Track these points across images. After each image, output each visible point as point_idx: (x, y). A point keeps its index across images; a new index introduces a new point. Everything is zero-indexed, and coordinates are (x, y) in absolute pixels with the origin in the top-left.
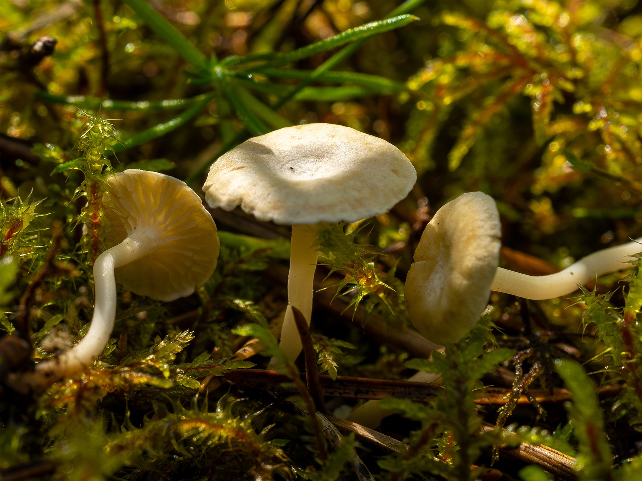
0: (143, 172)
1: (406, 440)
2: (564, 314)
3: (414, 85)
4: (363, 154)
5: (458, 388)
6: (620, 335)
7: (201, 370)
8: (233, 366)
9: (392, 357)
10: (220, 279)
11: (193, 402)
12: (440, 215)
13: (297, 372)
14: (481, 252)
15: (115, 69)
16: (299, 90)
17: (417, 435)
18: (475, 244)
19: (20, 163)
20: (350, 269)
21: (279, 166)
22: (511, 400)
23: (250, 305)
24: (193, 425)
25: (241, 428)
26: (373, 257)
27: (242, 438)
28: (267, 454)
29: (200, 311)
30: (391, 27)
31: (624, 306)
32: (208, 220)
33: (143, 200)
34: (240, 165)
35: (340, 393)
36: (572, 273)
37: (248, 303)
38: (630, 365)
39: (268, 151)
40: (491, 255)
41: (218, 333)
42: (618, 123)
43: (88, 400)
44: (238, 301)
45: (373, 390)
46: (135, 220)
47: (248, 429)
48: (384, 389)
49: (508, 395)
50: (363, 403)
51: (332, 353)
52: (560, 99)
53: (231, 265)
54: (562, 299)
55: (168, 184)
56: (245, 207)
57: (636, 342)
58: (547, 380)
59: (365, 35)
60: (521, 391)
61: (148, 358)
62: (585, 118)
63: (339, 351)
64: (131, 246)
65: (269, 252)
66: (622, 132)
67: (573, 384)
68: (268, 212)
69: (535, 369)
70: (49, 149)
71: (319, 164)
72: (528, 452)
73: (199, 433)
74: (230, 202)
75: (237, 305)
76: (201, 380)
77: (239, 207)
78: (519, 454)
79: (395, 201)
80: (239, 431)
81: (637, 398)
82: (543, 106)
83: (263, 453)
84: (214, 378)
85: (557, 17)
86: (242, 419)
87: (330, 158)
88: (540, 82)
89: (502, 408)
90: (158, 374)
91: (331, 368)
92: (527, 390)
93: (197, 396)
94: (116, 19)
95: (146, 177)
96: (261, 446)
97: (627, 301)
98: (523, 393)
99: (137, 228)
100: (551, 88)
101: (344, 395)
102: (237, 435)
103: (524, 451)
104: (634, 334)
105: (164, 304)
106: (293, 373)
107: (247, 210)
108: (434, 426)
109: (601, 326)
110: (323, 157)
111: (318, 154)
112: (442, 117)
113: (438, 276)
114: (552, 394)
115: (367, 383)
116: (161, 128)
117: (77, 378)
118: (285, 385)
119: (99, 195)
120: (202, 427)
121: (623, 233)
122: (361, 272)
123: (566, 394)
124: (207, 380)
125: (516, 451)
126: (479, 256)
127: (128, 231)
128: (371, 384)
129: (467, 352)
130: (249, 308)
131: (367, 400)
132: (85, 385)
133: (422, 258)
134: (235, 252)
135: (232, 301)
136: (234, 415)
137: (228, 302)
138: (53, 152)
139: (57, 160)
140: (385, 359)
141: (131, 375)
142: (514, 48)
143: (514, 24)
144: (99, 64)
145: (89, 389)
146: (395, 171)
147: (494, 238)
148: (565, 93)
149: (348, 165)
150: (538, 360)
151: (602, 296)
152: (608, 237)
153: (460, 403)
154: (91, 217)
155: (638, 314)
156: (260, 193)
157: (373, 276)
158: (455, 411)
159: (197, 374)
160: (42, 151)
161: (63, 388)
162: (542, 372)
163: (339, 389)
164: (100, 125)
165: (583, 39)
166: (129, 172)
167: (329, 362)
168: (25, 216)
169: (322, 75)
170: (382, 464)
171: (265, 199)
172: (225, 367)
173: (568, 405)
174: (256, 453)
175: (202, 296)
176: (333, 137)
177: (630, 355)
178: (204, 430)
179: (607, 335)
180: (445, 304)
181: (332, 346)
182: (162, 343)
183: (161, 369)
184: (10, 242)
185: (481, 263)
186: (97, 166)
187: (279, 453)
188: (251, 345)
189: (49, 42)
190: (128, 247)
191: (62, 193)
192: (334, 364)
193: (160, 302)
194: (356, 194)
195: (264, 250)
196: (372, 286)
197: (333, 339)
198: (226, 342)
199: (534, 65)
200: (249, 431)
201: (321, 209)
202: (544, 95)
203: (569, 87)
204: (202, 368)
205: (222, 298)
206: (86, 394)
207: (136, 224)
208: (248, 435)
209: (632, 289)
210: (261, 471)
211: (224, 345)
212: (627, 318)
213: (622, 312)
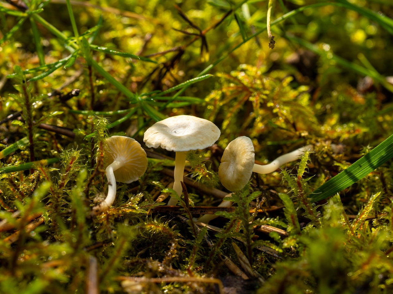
0: (119, 136)
2: (268, 180)
3: (207, 99)
4: (201, 125)
5: (243, 206)
6: (296, 184)
7: (146, 207)
8: (158, 205)
9: (208, 199)
10: (146, 175)
11: (146, 219)
12: (230, 145)
13: (185, 204)
14: (248, 157)
15: (96, 100)
16: (167, 104)
17: (228, 225)
18: (246, 154)
19: (63, 137)
20: (197, 167)
21: (170, 131)
22: (256, 211)
23: (158, 183)
24: (150, 226)
25: (164, 226)
26: (205, 162)
27: (165, 230)
28: (175, 235)
29: (139, 187)
30: (203, 79)
31: (297, 174)
32: (143, 152)
33: (119, 147)
34: (156, 132)
35: (195, 213)
36: (275, 164)
37: (157, 182)
38: (301, 194)
39: (166, 126)
40: (252, 158)
41: (148, 194)
42: (283, 109)
43: (111, 219)
44: (154, 182)
45: (207, 211)
46: (116, 154)
47: (167, 227)
48: (210, 210)
49: (255, 209)
50: (202, 216)
51: (191, 198)
52: (262, 101)
53: (150, 169)
54: (266, 175)
55: (128, 140)
56: (162, 146)
57: (302, 186)
58: (268, 203)
59: (193, 82)
60: (259, 207)
61: (129, 204)
62: (271, 109)
63: (193, 198)
64: (117, 163)
65: (162, 164)
66: (284, 112)
67: (286, 201)
68: (171, 148)
69: (263, 199)
70: (80, 130)
71: (185, 130)
72: (264, 229)
73: (151, 229)
74: (156, 145)
75: (154, 183)
76: (147, 210)
77: (160, 146)
78: (261, 230)
80: (164, 228)
81: (304, 206)
82: (257, 104)
83: (174, 235)
84: (152, 209)
85: (256, 73)
86: (164, 224)
87: (188, 127)
88: (255, 96)
89: (253, 214)
90: (134, 208)
91: (192, 203)
92: (262, 207)
93: (147, 216)
94: (97, 81)
95: (119, 138)
96: (172, 233)
97: (298, 172)
98: (261, 208)
99: (117, 157)
100: (258, 98)
101: (197, 213)
102: (163, 229)
103: (263, 228)
104: (302, 183)
105: (128, 185)
106: (184, 205)
107: (163, 148)
108: (235, 221)
109: (289, 182)
110: (186, 127)
111: (184, 126)
112: (216, 111)
113: (231, 167)
114: (270, 208)
115: (204, 208)
116: (120, 121)
117: (105, 212)
118: (181, 209)
119: (103, 146)
120: (153, 226)
121: (285, 149)
122: (201, 168)
123: (274, 208)
124: (149, 210)
125: (260, 229)
126: (248, 159)
127: (114, 158)
128: (206, 208)
129: (244, 194)
130: (158, 184)
131: (203, 215)
132: (109, 214)
133: (224, 161)
134: (150, 164)
135: (152, 182)
136: (162, 222)
137: (150, 183)
138: (81, 132)
139: (83, 134)
140: (206, 200)
141: (125, 210)
142: (243, 84)
143: (241, 76)
144: (91, 98)
145: (111, 216)
146: (213, 131)
147: (252, 152)
148: (263, 99)
149: (196, 130)
150: (264, 196)
151: (289, 171)
152: (279, 151)
153: (244, 211)
154: (100, 154)
155: (302, 176)
156: (167, 141)
157: (205, 170)
158: (243, 214)
159: (145, 208)
160: (77, 132)
161: (101, 216)
162: (266, 200)
163: (195, 211)
164: (103, 120)
165: (266, 80)
166: (113, 137)
167: (191, 202)
168: (77, 155)
169: (176, 98)
170: (216, 236)
171: (169, 143)
172: (155, 205)
173: (284, 209)
174: (171, 235)
175: (140, 181)
176: (188, 120)
177: (301, 191)
178: (153, 228)
179: (292, 184)
180: (235, 176)
181: (190, 196)
182: (132, 198)
183: (135, 207)
184: (72, 165)
185: (248, 161)
186: (102, 135)
187: (179, 235)
188: (161, 197)
189: (77, 91)
190: (116, 164)
191: (86, 147)
192: (193, 202)
193: (126, 184)
194: (201, 139)
195: (160, 163)
196: (204, 173)
197: (190, 194)
198: (151, 197)
199: (251, 90)
200: (167, 228)
202: (257, 101)
203: (265, 97)
204: (147, 206)
205: (148, 181)
206: (110, 217)
207: (117, 156)
208: (167, 229)
209: (300, 167)
210: (174, 242)
211: (150, 198)
212: (299, 178)
213: (296, 176)
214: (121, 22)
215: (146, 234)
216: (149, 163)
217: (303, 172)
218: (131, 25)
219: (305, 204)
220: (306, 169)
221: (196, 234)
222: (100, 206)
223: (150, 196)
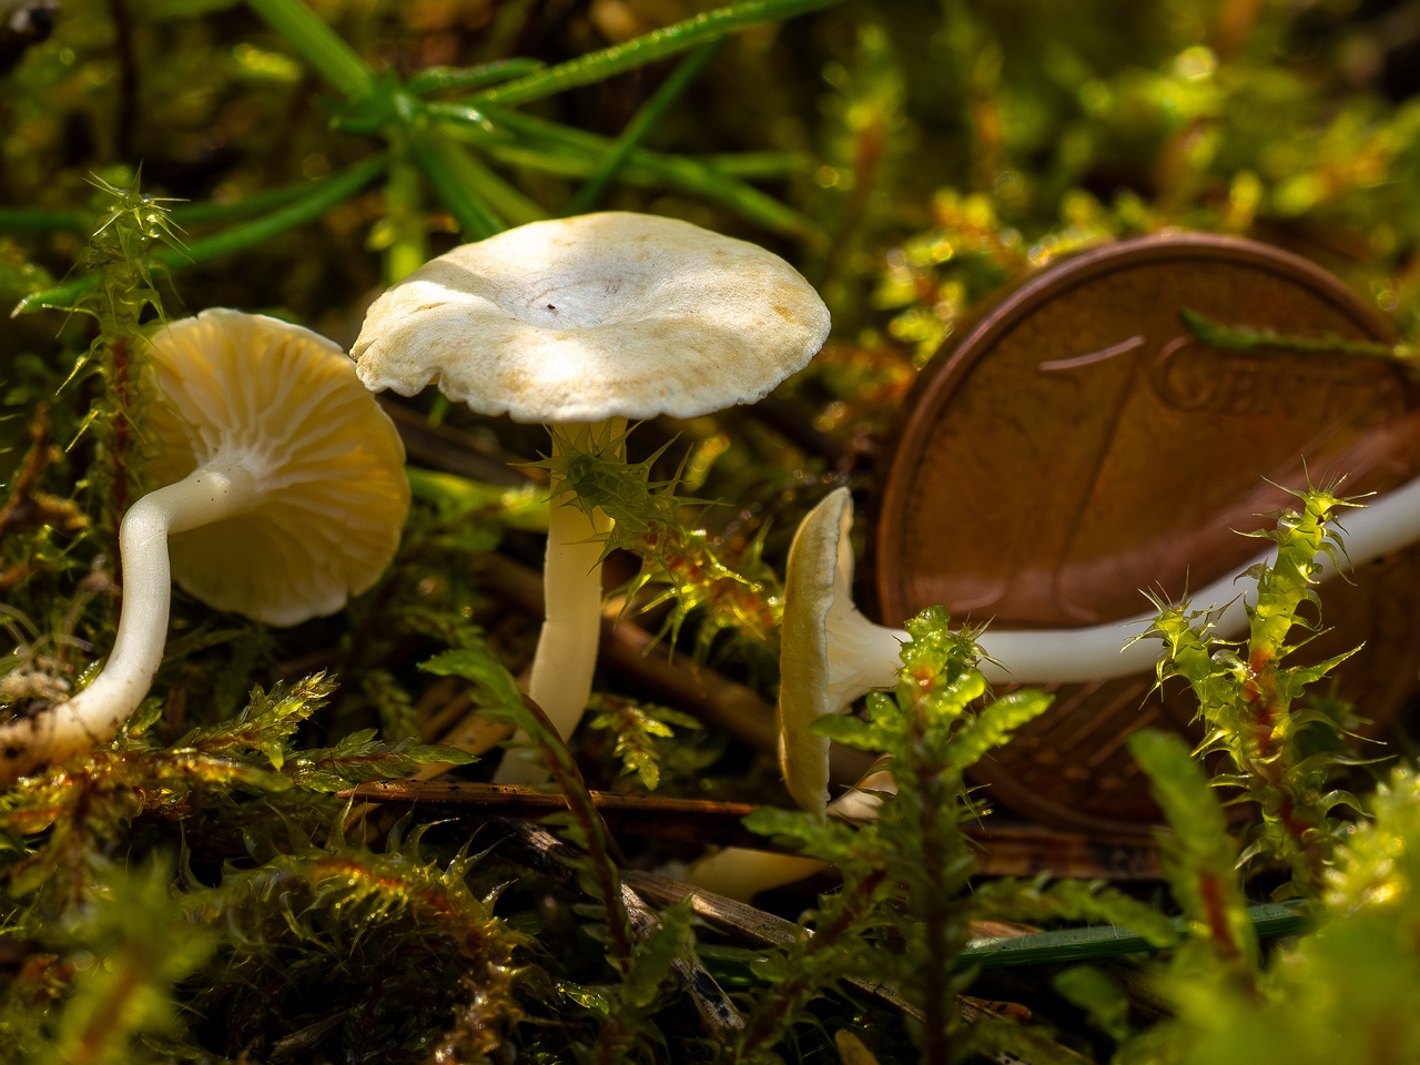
7: (354, 764)
8: (427, 757)
25: (442, 887)
27: (443, 910)
28: (500, 943)
41: (387, 689)
46: (214, 431)
47: (458, 888)
56: (447, 385)
71: (613, 299)
73: (348, 891)
80: (436, 893)
83: (491, 941)
86: (444, 867)
90: (260, 761)
96: (488, 926)
99: (221, 450)
102: (432, 901)
107: (451, 393)
110: (622, 283)
117: (77, 770)
119: (131, 371)
120: (355, 876)
127: (197, 455)
132: (95, 782)
134: (426, 510)
136: (425, 856)
141: (198, 763)
145: (103, 794)
154: (112, 421)
159: (343, 770)
164: (137, 211)
172: (409, 758)
174: (475, 939)
178: (357, 886)
183: (267, 753)
186: (130, 303)
194: (696, 358)
197: (649, 706)
200: (459, 894)
204: (356, 759)
206: (95, 804)
207: (218, 441)
208: (457, 902)
210: (485, 980)
211: (399, 715)
215: (318, 921)
216: (423, 502)
221: (623, 949)
222: (35, 728)
223: (400, 703)
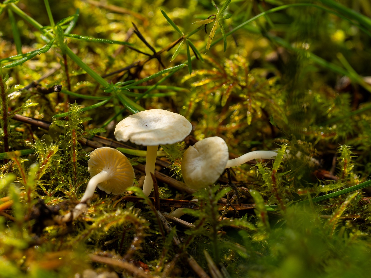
1: (194, 224)
6: (271, 178)
21: (141, 125)
31: (272, 168)
34: (127, 125)
38: (275, 189)
56: (131, 140)
57: (277, 181)
68: (141, 141)
71: (156, 124)
74: (126, 139)
77: (129, 140)
79: (185, 136)
87: (160, 121)
97: (274, 166)
104: (276, 177)
107: (132, 142)
111: (156, 120)
146: (184, 125)
151: (264, 164)
155: (278, 171)
176: (160, 114)
177: (275, 185)
179: (266, 178)
181: (161, 189)
197: (161, 187)
201: (159, 139)
209: (275, 161)
212: (274, 172)
213: (271, 170)
214: (106, 18)
217: (278, 167)
218: (116, 21)
219: (278, 199)
220: (282, 164)
